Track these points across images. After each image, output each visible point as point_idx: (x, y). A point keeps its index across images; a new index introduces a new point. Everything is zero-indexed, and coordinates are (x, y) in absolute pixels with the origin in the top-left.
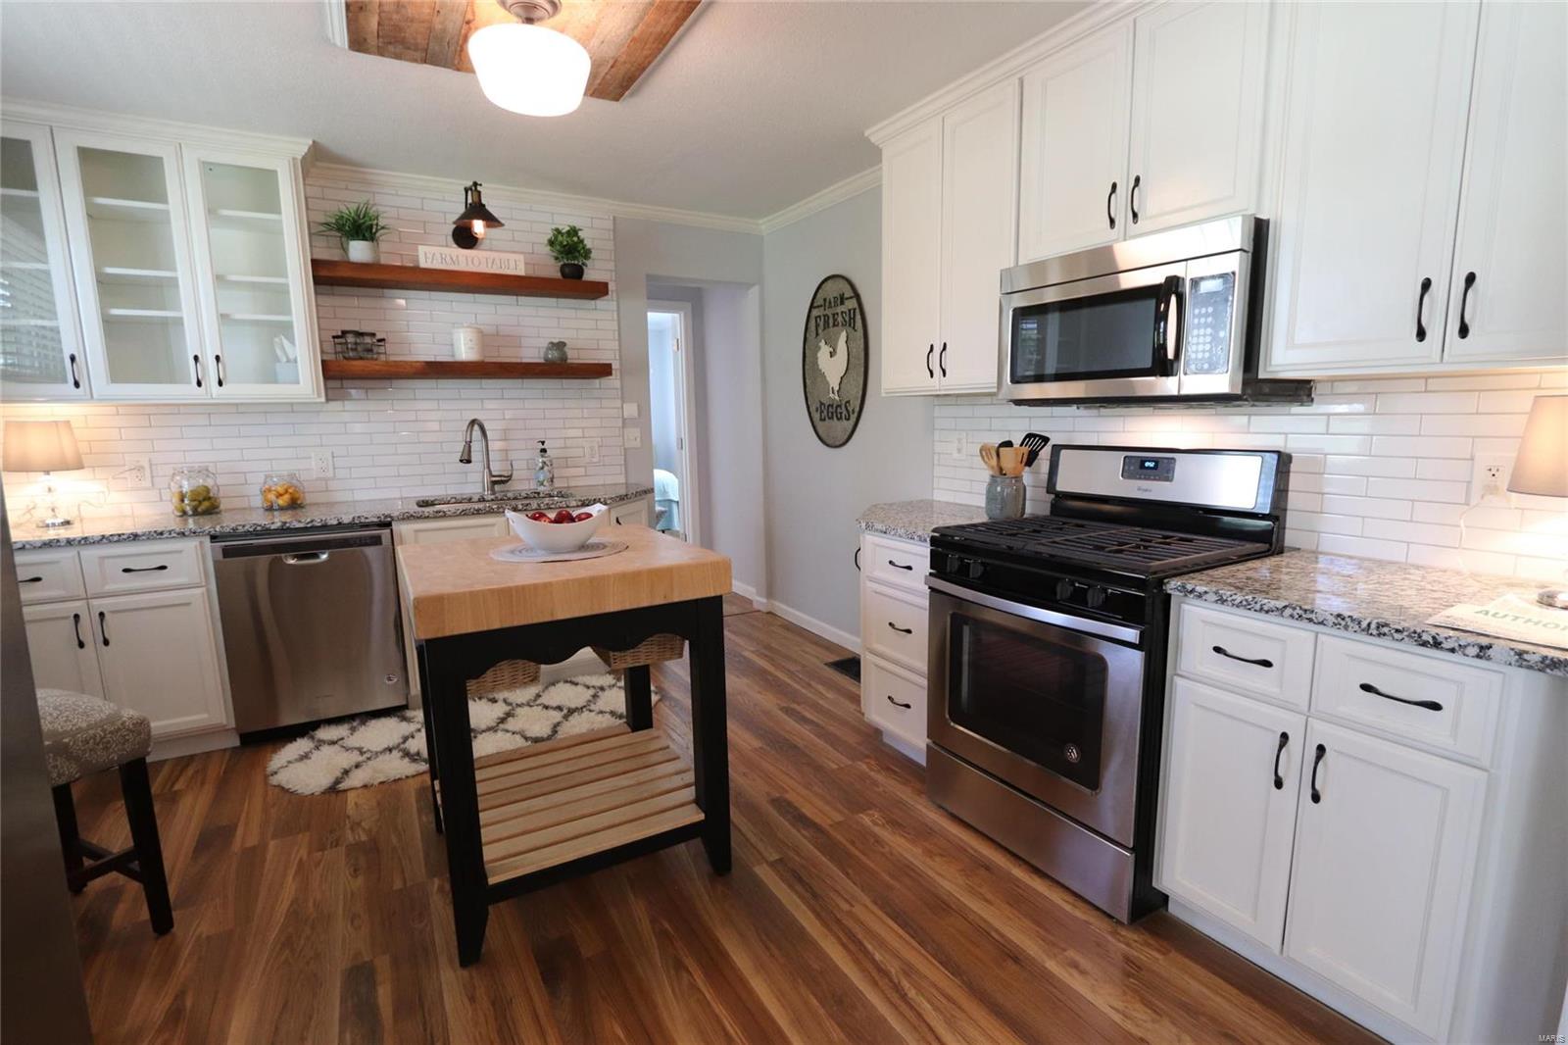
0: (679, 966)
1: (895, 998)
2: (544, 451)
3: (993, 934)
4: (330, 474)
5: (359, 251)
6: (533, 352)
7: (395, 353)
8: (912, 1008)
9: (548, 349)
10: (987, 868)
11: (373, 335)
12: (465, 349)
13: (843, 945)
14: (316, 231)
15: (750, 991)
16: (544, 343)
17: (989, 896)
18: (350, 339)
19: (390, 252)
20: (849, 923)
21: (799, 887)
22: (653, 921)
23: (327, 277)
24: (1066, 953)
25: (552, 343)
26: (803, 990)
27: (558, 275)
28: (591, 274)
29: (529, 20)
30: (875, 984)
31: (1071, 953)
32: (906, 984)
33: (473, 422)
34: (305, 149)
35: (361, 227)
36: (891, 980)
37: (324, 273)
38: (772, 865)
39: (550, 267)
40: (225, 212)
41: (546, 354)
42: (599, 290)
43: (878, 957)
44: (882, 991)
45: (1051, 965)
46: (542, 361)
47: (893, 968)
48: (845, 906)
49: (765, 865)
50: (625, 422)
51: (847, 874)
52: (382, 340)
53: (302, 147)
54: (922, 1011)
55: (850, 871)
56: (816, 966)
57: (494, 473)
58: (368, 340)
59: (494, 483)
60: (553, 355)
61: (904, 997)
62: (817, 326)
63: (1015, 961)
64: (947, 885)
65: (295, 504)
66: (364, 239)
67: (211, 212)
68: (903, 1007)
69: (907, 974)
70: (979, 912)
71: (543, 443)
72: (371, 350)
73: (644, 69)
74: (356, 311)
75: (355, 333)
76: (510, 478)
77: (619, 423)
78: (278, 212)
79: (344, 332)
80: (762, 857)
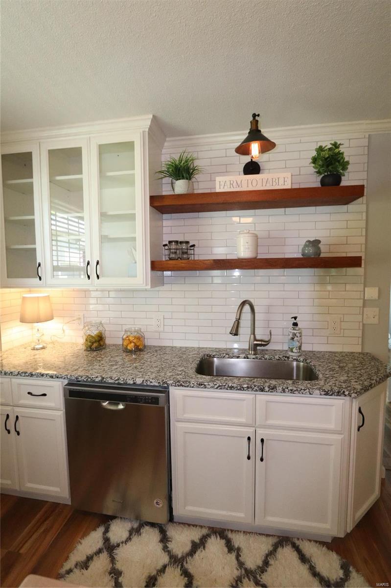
2: (295, 324)
4: (161, 329)
5: (181, 187)
6: (294, 251)
7: (200, 254)
9: (305, 246)
11: (187, 242)
12: (244, 251)
16: (303, 242)
18: (173, 246)
19: (201, 185)
23: (159, 206)
25: (309, 241)
27: (318, 185)
28: (348, 180)
33: (244, 303)
34: (149, 122)
35: (182, 171)
37: (156, 204)
39: (311, 179)
41: (303, 250)
42: (356, 192)
46: (300, 256)
50: (365, 303)
52: (194, 246)
57: (257, 339)
58: (184, 246)
59: (257, 345)
60: (310, 251)
66: (183, 178)
67: (101, 175)
71: (295, 318)
72: (186, 253)
74: (179, 228)
75: (177, 242)
76: (268, 343)
77: (360, 303)
78: (133, 169)
79: (170, 242)
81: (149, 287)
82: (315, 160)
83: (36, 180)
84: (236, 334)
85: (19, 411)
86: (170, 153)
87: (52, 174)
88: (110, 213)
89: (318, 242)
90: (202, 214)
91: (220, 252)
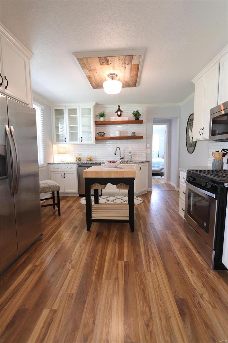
0: (116, 241)
1: (147, 260)
2: (130, 153)
3: (177, 259)
4: (96, 156)
5: (102, 119)
6: (130, 135)
7: (107, 136)
10: (187, 248)
11: (103, 133)
12: (117, 135)
13: (145, 249)
14: (96, 117)
15: (123, 249)
16: (131, 133)
17: (183, 252)
18: (100, 134)
19: (107, 119)
20: (149, 246)
21: (144, 238)
22: (116, 234)
23: (97, 124)
24: (191, 268)
25: (133, 133)
26: (132, 252)
27: (134, 120)
28: (140, 119)
29: (112, 79)
30: (146, 256)
31: (193, 269)
32: (151, 259)
33: (117, 147)
34: (95, 104)
35: (102, 115)
36: (149, 257)
37: (96, 123)
38: (142, 233)
39: (133, 118)
40: (84, 115)
41: (131, 135)
42: (141, 122)
43: (150, 253)
44: (146, 258)
45: (186, 269)
47: (151, 255)
48: (150, 243)
49: (141, 233)
50: (147, 148)
52: (105, 134)
53: (94, 104)
54: (151, 264)
56: (137, 250)
58: (103, 134)
59: (121, 158)
60: (133, 135)
61: (149, 260)
62: (189, 126)
63: (178, 264)
64: (175, 248)
65: (91, 160)
66: (103, 117)
67: (82, 115)
68: (148, 262)
69: (153, 257)
70: (178, 255)
71: (130, 151)
74: (101, 129)
75: (101, 133)
76: (124, 158)
77: (146, 148)
78: (91, 114)
79: (99, 133)
80: (141, 231)
81: (95, 143)
82: (133, 114)
83: (64, 116)
84: (116, 154)
85: (65, 172)
86: (100, 112)
87: (69, 114)
88: (84, 125)
89: (135, 133)
91: (112, 135)
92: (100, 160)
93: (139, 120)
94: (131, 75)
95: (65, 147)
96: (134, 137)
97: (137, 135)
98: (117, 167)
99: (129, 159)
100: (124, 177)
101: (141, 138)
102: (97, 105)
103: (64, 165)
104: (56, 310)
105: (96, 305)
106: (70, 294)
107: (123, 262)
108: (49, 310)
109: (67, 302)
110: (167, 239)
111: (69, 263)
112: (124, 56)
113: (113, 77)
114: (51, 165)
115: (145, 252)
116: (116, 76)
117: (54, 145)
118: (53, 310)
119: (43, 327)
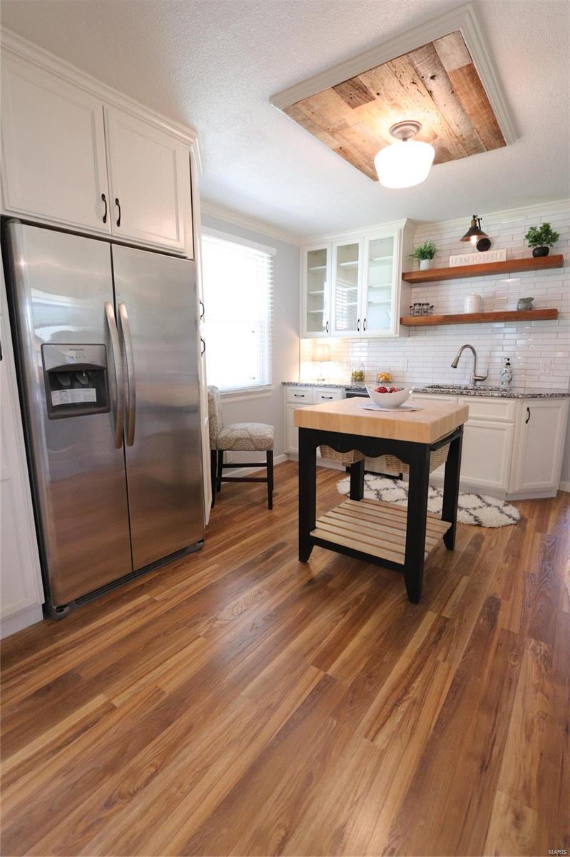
0: (345, 612)
2: (508, 364)
3: (496, 749)
4: (405, 370)
5: (424, 265)
6: (512, 307)
7: (439, 312)
8: (391, 711)
9: (519, 303)
11: (428, 304)
12: (468, 308)
13: (409, 669)
14: (406, 259)
15: (350, 640)
16: (518, 299)
17: (536, 737)
18: (417, 307)
19: (440, 263)
20: (429, 665)
21: (434, 634)
22: (362, 594)
23: (409, 279)
24: (526, 808)
25: (521, 300)
26: (366, 660)
27: (531, 256)
28: (555, 251)
29: (405, 139)
30: (394, 689)
31: (531, 816)
32: (406, 704)
33: (464, 347)
34: (404, 223)
35: (428, 254)
36: (403, 696)
37: (407, 278)
38: (439, 616)
39: (525, 251)
40: (376, 259)
41: (518, 306)
42: (558, 262)
43: (415, 685)
44: (391, 694)
45: (501, 798)
46: (516, 310)
47: (415, 693)
48: (440, 658)
49: (436, 615)
51: (468, 650)
52: (432, 307)
53: (402, 223)
54: (392, 718)
55: (472, 651)
56: (385, 659)
57: (477, 375)
58: (425, 307)
59: (476, 380)
60: (522, 306)
61: (396, 705)
63: (482, 767)
64: (517, 707)
66: (427, 258)
67: (370, 260)
68: (388, 707)
69: (414, 703)
70: (510, 736)
71: (508, 359)
72: (427, 312)
73: (495, 123)
74: (422, 294)
75: (420, 304)
76: (485, 378)
78: (392, 255)
79: (415, 305)
80: (441, 612)
81: (398, 335)
82: (527, 237)
83: (328, 267)
84: (455, 367)
86: (419, 244)
87: (339, 261)
88: (375, 286)
89: (532, 299)
90: (441, 282)
91: (453, 311)
92: (416, 380)
93: (549, 254)
94: (463, 110)
95: (328, 346)
96: (528, 313)
97: (539, 305)
98: (403, 405)
99: (502, 384)
100: (396, 438)
101: (551, 315)
102: (412, 226)
103: (315, 389)
104: (115, 707)
105: (183, 745)
106: (159, 689)
107: (322, 673)
108: (106, 700)
109: (142, 703)
110: (513, 667)
111: (207, 621)
112: (405, 57)
113: (405, 131)
114: (289, 388)
115: (403, 676)
116: (418, 128)
117: (303, 341)
118: (112, 704)
119: (74, 727)
